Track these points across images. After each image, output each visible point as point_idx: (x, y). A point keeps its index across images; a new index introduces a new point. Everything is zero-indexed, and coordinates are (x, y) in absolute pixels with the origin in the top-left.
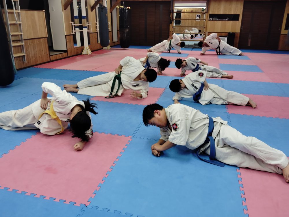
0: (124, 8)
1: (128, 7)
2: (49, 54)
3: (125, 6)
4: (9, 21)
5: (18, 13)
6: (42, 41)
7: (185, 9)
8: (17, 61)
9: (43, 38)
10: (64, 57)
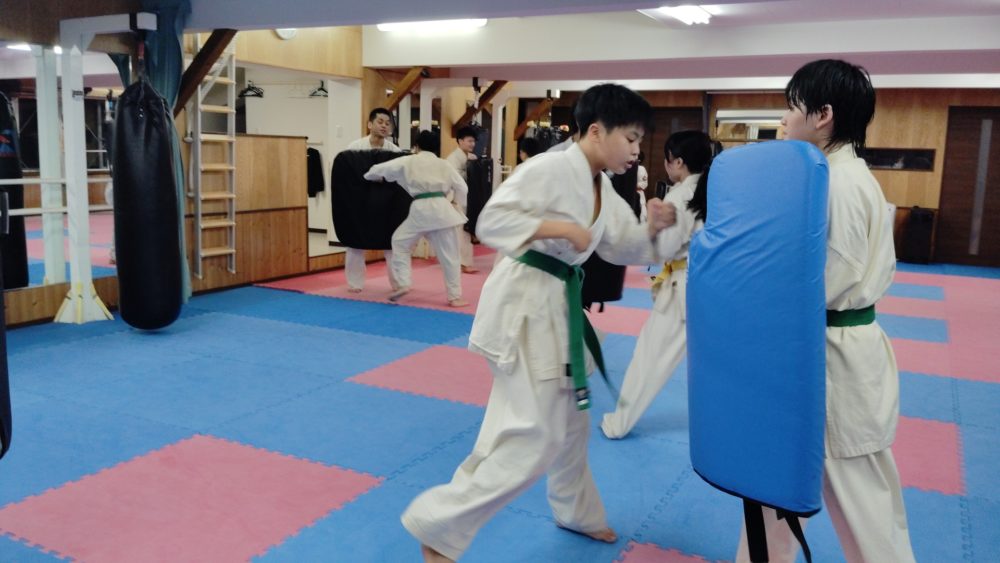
0: (552, 129)
2: (308, 254)
4: (203, 162)
8: (212, 268)
9: (294, 209)
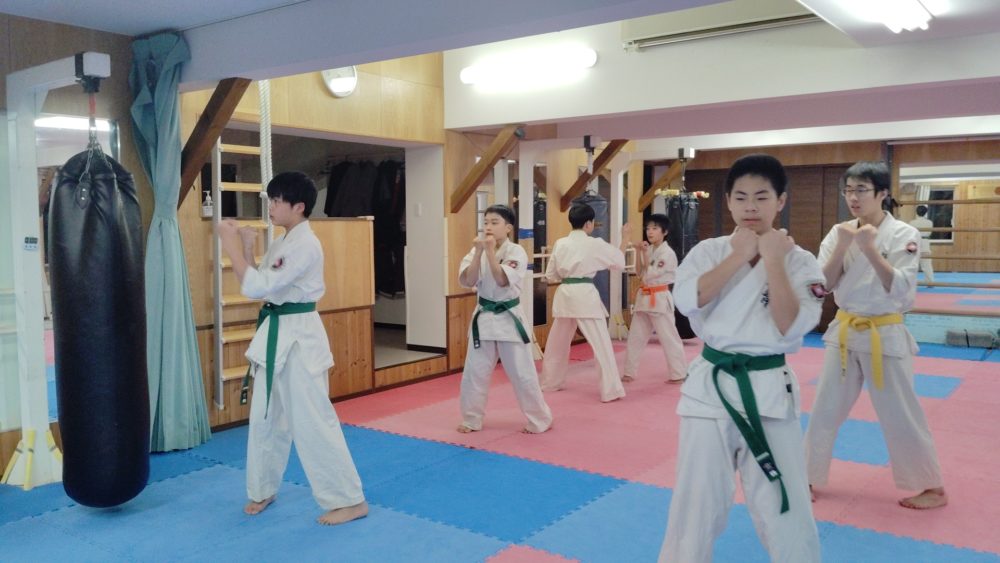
0: (684, 197)
1: (696, 191)
2: (373, 366)
3: (690, 188)
5: (266, 231)
6: (349, 320)
7: (968, 182)
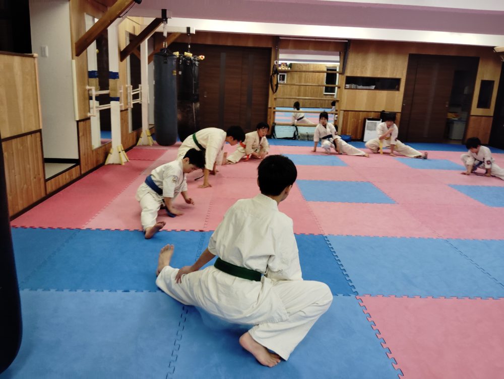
0: (193, 57)
1: (201, 55)
2: (44, 177)
9: (31, 133)
10: (74, 177)
